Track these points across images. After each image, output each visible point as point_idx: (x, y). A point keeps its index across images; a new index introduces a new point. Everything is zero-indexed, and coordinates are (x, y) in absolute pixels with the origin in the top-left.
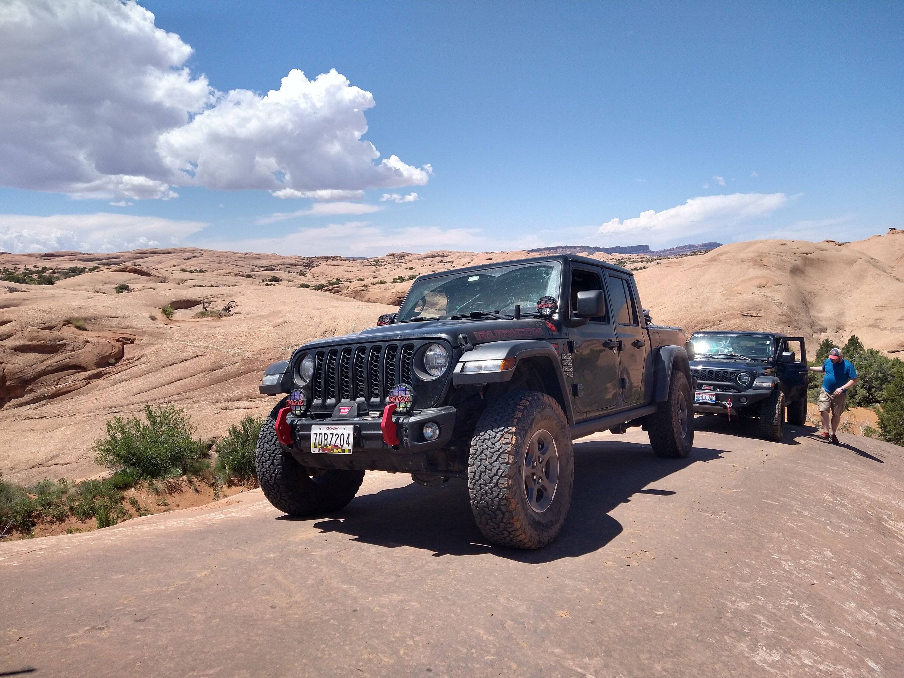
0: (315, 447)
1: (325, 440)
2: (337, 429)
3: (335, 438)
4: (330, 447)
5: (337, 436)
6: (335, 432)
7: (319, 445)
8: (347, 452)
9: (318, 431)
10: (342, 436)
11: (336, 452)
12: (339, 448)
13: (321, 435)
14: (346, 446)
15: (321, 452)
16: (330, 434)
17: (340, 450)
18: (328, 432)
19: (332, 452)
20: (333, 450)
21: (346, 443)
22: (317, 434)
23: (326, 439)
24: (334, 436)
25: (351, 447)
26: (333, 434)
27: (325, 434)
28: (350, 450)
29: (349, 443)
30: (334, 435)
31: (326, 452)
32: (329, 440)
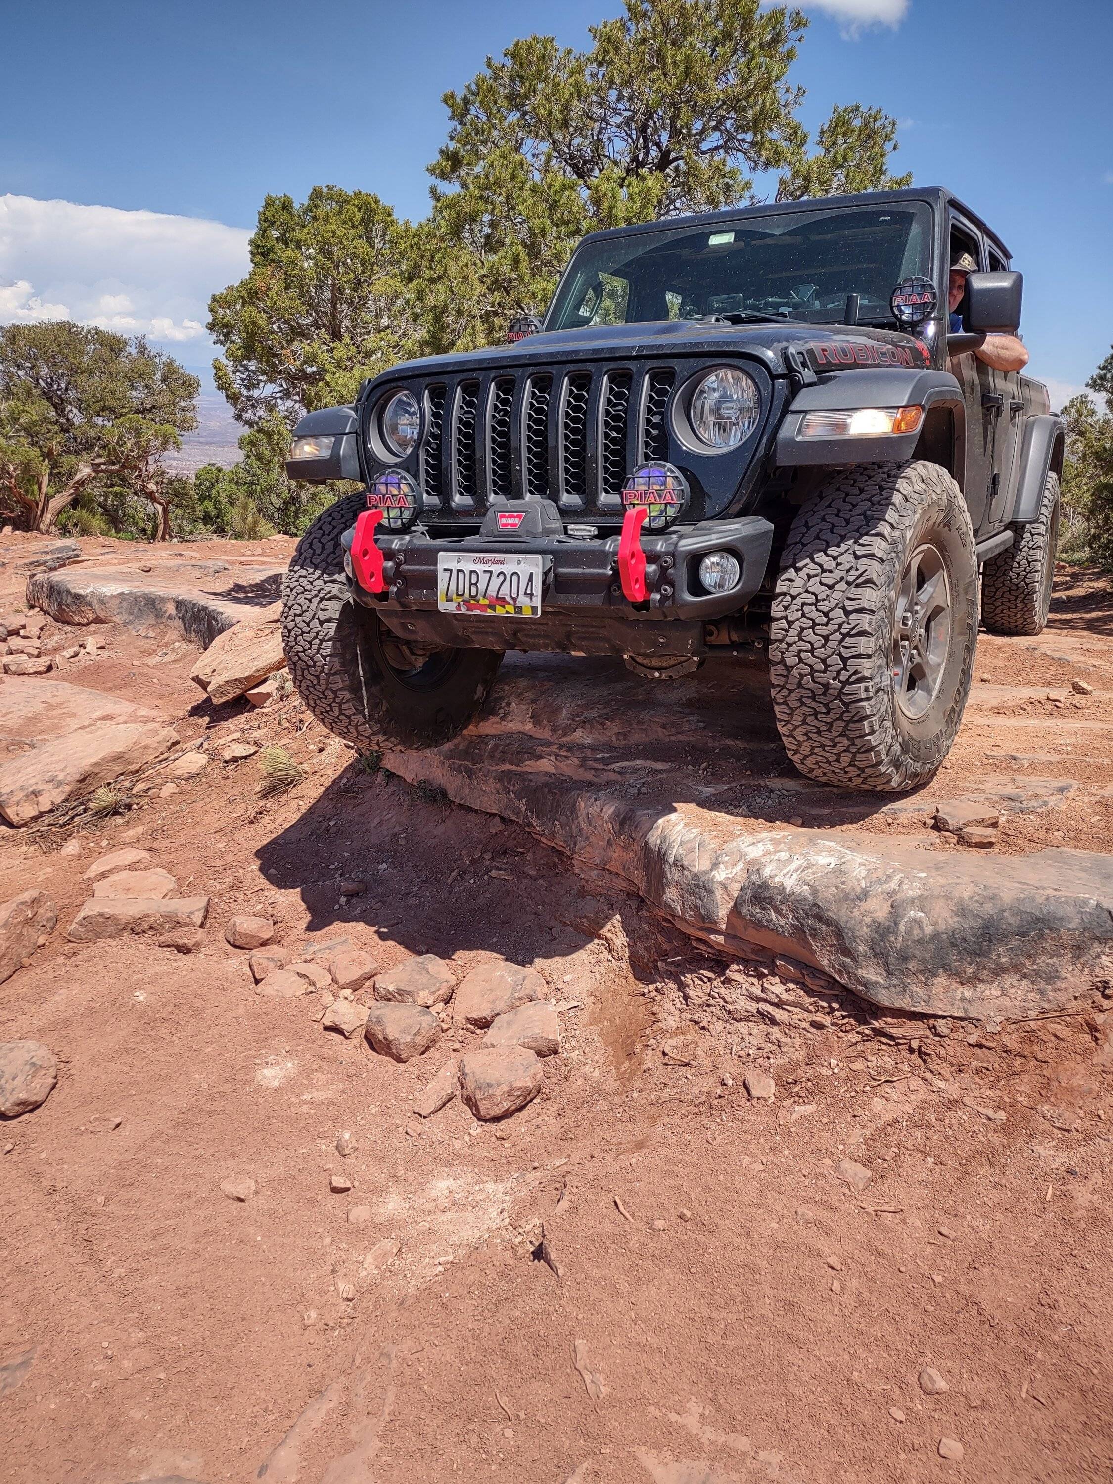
0: (449, 600)
1: (471, 584)
2: (501, 563)
3: (496, 582)
4: (486, 602)
5: (502, 578)
6: (496, 569)
7: (457, 594)
8: (527, 614)
9: (454, 566)
10: (515, 578)
11: (500, 612)
12: (509, 603)
13: (461, 575)
14: (523, 600)
15: (463, 610)
16: (485, 571)
17: (510, 609)
18: (479, 568)
19: (490, 612)
20: (492, 607)
21: (526, 593)
22: (451, 571)
23: (475, 584)
24: (494, 578)
25: (537, 602)
26: (491, 572)
27: (471, 572)
28: (535, 610)
29: (531, 594)
30: (495, 574)
31: (477, 612)
32: (482, 586)
